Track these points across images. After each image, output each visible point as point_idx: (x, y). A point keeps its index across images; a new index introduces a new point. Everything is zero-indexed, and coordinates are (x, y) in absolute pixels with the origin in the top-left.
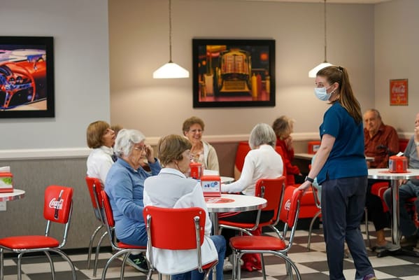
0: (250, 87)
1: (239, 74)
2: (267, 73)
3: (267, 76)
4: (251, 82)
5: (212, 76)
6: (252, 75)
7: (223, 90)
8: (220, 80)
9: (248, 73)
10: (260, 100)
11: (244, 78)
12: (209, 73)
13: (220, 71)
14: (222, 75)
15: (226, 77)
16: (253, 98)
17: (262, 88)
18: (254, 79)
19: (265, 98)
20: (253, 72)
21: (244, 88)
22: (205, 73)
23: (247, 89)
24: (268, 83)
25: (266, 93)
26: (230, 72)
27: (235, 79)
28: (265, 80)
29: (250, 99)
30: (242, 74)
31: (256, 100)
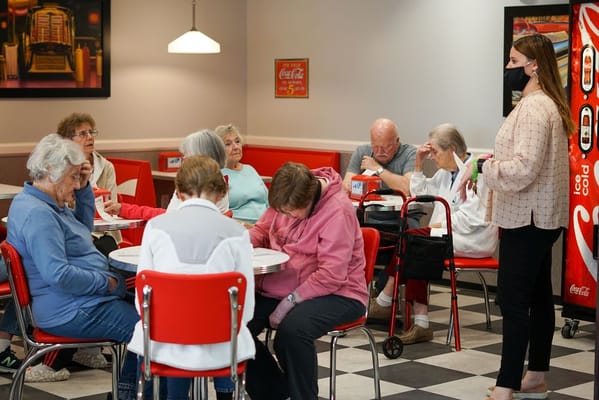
0: (73, 66)
1: (56, 45)
2: (98, 44)
3: (98, 49)
4: (75, 57)
5: (16, 46)
6: (76, 47)
7: (33, 70)
8: (28, 54)
9: (69, 44)
10: (87, 86)
11: (64, 51)
12: (12, 41)
13: (27, 39)
14: (30, 45)
15: (37, 49)
16: (78, 83)
17: (90, 67)
18: (80, 53)
19: (94, 84)
20: (77, 42)
21: (64, 68)
22: (6, 41)
23: (68, 70)
24: (99, 59)
25: (98, 76)
26: (43, 41)
27: (51, 52)
28: (95, 55)
29: (72, 85)
30: (61, 44)
31: (81, 86)
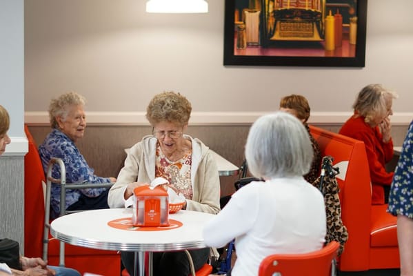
0: (323, 34)
1: (303, 12)
2: (352, 11)
3: (352, 16)
4: (325, 25)
5: (258, 13)
6: (327, 14)
7: (276, 37)
8: (271, 21)
9: (319, 11)
10: (338, 55)
11: (312, 17)
12: (254, 7)
13: (271, 6)
14: (274, 12)
15: (281, 15)
16: (328, 51)
17: (342, 35)
18: (331, 20)
19: (346, 53)
20: (328, 8)
21: (312, 36)
22: (247, 7)
23: (316, 37)
24: (353, 27)
25: (351, 45)
26: (288, 7)
27: (299, 19)
28: (348, 22)
29: (322, 54)
30: (309, 11)
31: (332, 55)
